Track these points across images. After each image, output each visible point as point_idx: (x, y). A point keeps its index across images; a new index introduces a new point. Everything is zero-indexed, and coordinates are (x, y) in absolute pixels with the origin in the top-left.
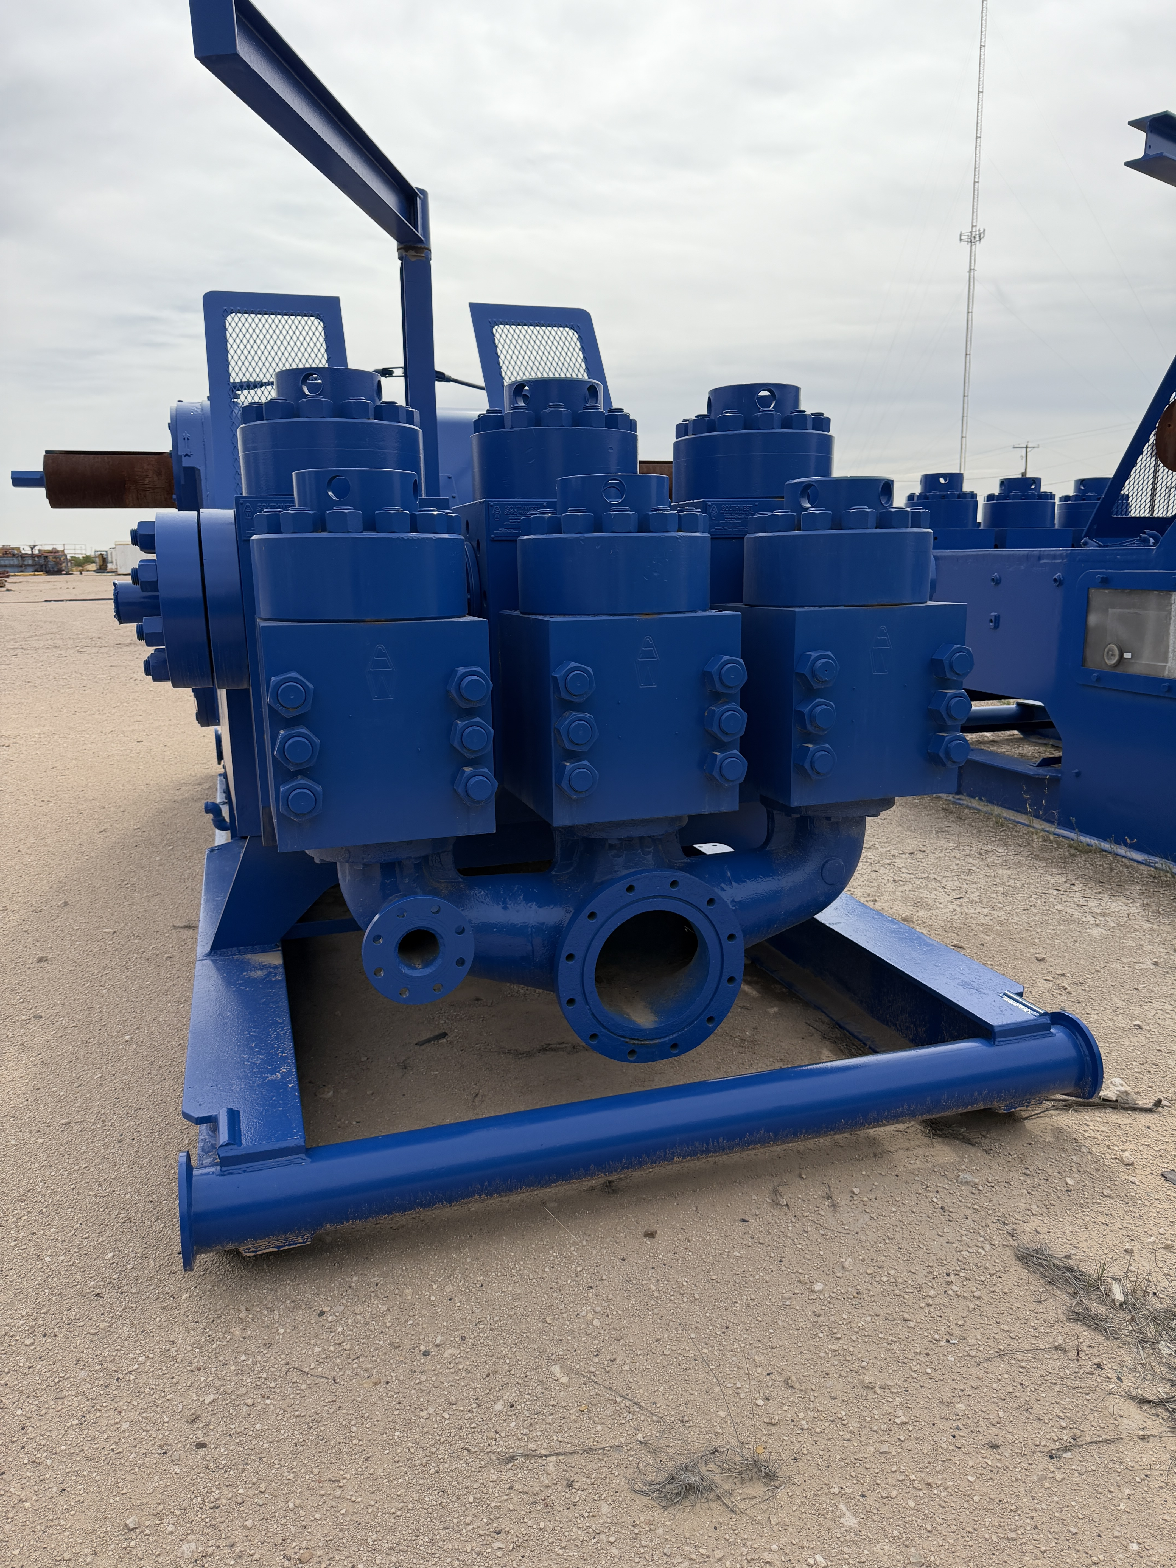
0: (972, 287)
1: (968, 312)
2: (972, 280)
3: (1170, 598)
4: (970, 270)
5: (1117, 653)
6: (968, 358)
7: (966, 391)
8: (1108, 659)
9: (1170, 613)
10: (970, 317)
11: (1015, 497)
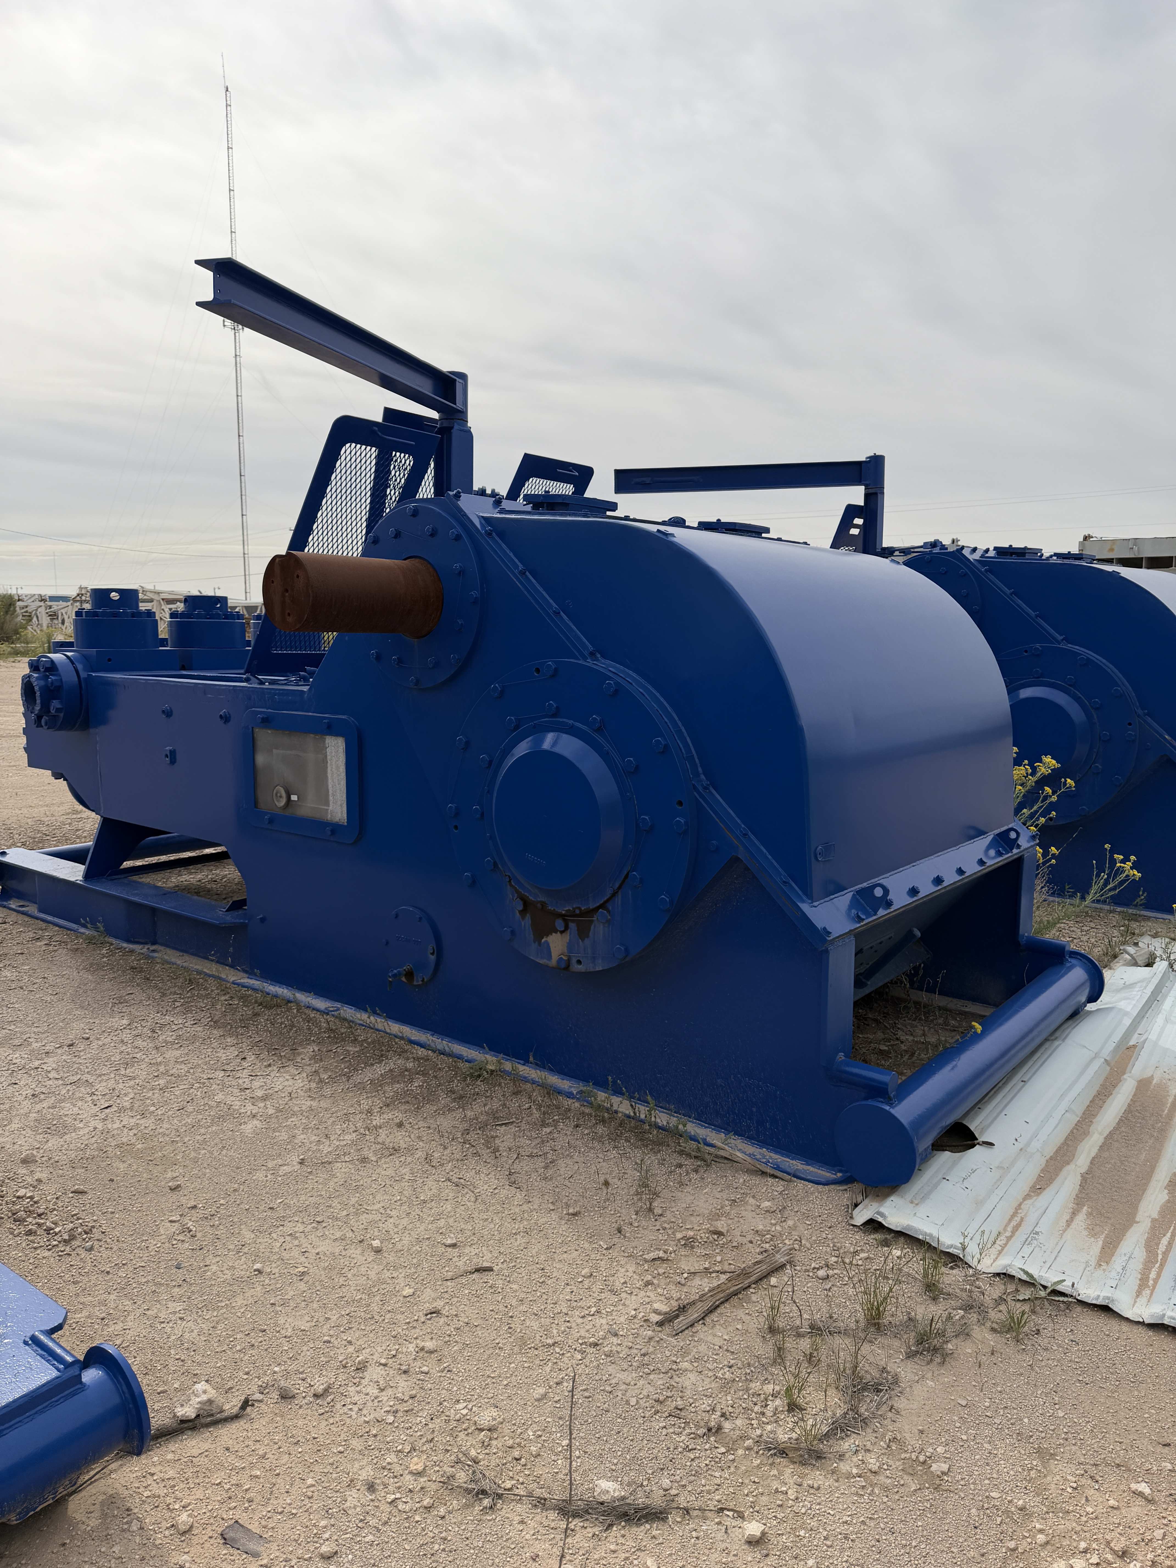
0: (239, 372)
1: (237, 396)
2: (238, 365)
3: (324, 742)
4: (236, 355)
5: (284, 794)
6: (241, 440)
7: (242, 471)
8: (278, 801)
9: (326, 756)
10: (240, 400)
11: (199, 616)
